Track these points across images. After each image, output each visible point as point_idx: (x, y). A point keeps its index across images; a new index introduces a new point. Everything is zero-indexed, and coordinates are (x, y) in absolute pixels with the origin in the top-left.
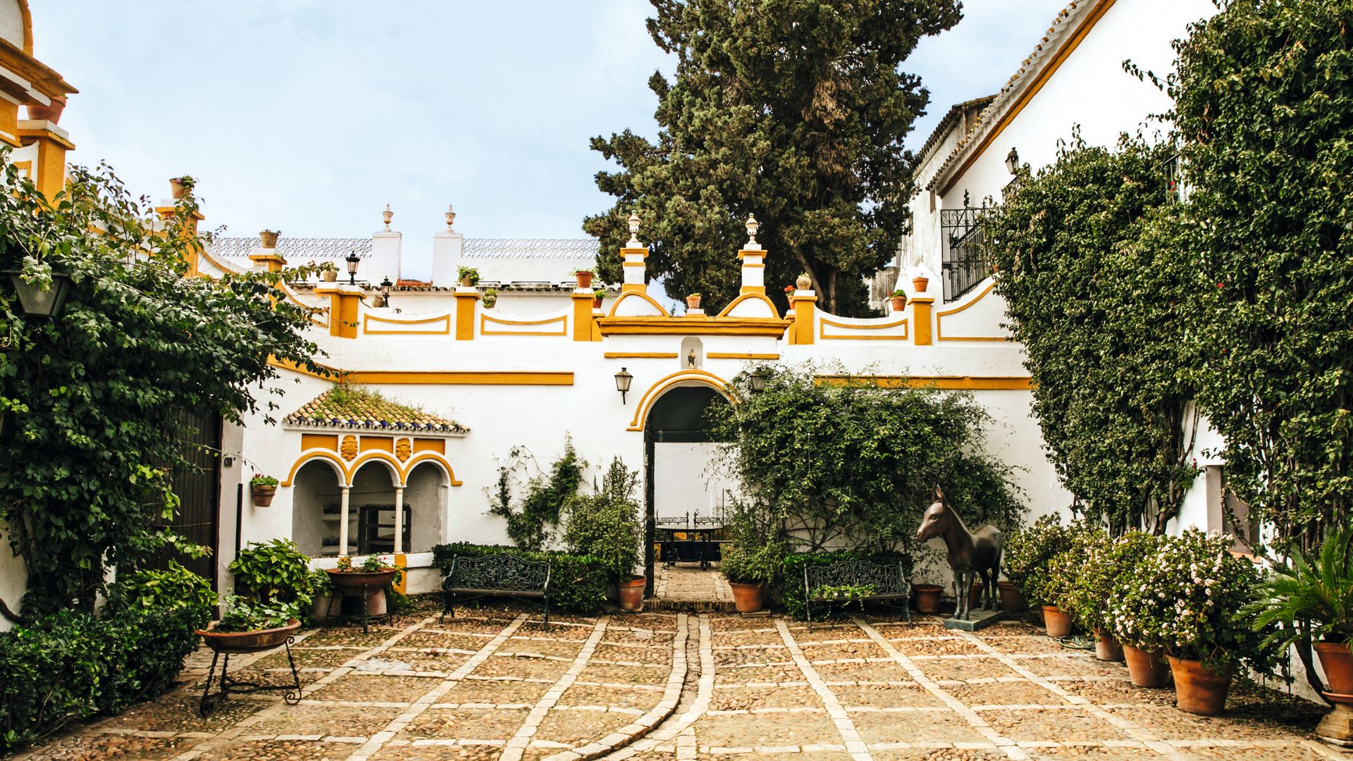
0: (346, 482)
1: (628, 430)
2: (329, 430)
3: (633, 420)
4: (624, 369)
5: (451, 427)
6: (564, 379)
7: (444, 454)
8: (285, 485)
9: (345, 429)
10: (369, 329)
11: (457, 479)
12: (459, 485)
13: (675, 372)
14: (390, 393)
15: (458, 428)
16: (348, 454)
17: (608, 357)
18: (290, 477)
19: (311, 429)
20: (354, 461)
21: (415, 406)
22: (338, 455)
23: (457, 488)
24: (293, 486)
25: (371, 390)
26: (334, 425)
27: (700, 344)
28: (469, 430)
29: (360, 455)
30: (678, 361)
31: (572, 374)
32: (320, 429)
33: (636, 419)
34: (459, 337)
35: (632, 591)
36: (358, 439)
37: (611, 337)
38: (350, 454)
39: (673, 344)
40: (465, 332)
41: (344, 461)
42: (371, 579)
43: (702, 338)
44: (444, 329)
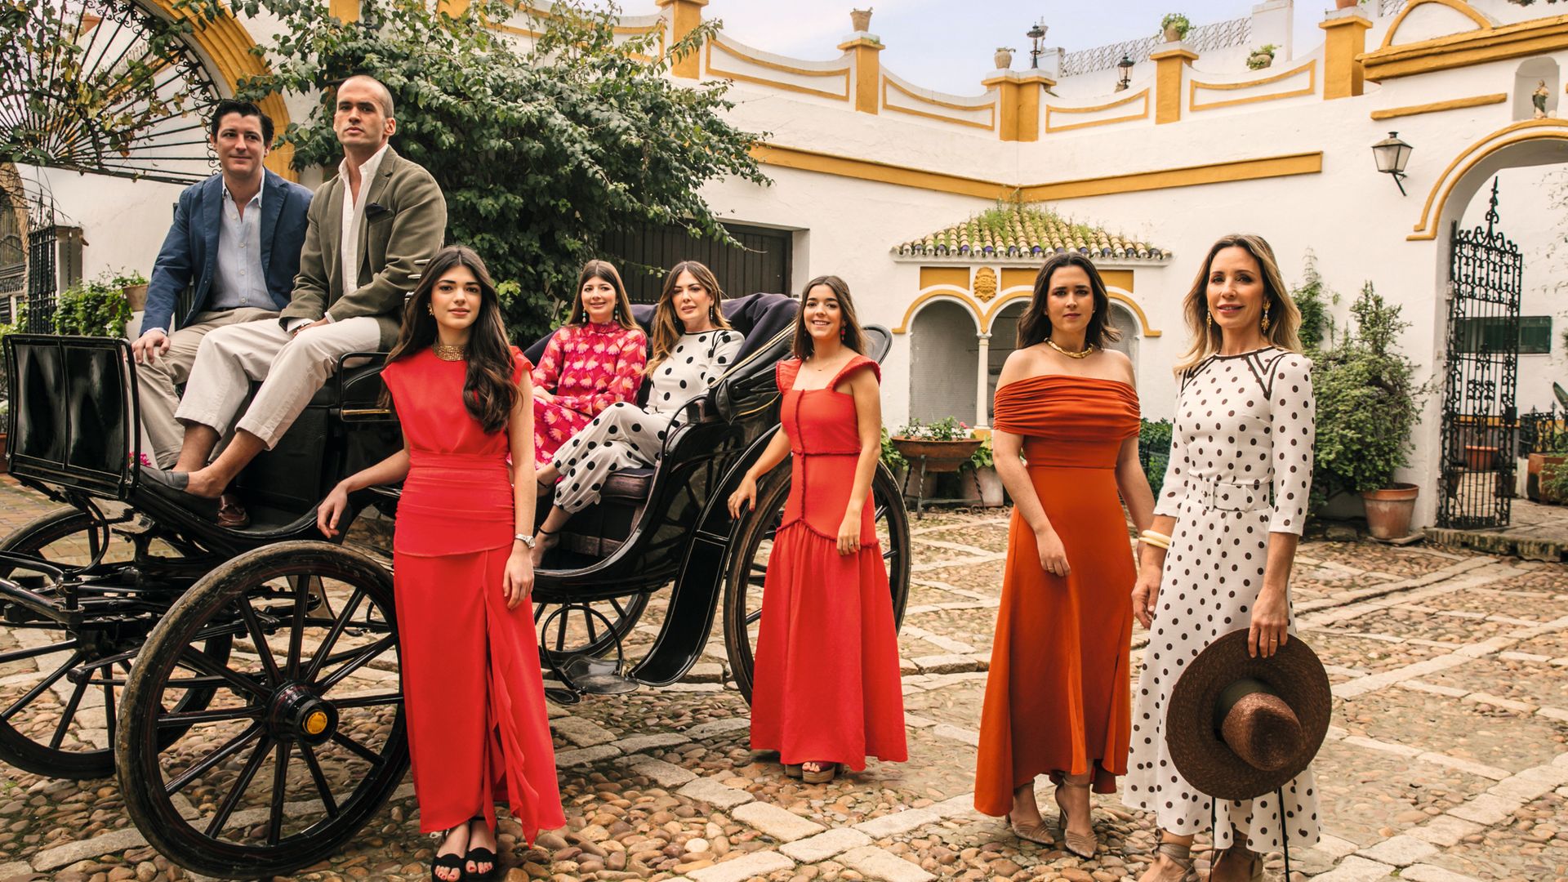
0: (984, 330)
1: (1409, 240)
2: (954, 260)
3: (1418, 222)
4: (1394, 134)
5: (1142, 251)
6: (1308, 164)
7: (1132, 291)
8: (900, 333)
9: (978, 259)
10: (1052, 125)
11: (1153, 327)
12: (1156, 336)
13: (1498, 128)
14: (1069, 212)
15: (1150, 252)
16: (986, 293)
17: (1379, 118)
18: (905, 322)
19: (930, 260)
20: (992, 302)
21: (1092, 225)
22: (970, 294)
23: (1153, 341)
24: (909, 332)
25: (1049, 208)
26: (960, 254)
27: (1555, 69)
28: (1169, 255)
29: (1000, 294)
30: (1507, 109)
31: (1318, 154)
32: (942, 260)
33: (1424, 219)
34: (1160, 120)
35: (1384, 508)
36: (998, 272)
37: (1386, 85)
38: (985, 292)
39: (1501, 79)
40: (1169, 110)
41: (978, 302)
42: (929, 449)
43: (1556, 57)
44: (1141, 112)
